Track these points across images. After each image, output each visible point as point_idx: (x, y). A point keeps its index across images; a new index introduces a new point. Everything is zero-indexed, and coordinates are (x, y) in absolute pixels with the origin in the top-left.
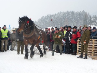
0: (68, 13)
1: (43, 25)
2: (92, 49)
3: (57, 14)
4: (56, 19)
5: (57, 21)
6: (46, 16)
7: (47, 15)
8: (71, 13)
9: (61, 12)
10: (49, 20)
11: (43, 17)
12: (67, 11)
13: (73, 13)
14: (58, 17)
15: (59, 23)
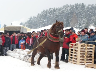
0: (77, 6)
1: (44, 22)
2: (84, 56)
3: (62, 7)
4: (61, 14)
5: (62, 17)
6: (47, 11)
7: (49, 9)
8: (80, 7)
9: (67, 5)
10: (51, 15)
11: (44, 11)
12: (76, 4)
13: (83, 6)
14: (63, 12)
15: (65, 20)
